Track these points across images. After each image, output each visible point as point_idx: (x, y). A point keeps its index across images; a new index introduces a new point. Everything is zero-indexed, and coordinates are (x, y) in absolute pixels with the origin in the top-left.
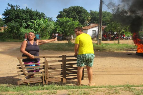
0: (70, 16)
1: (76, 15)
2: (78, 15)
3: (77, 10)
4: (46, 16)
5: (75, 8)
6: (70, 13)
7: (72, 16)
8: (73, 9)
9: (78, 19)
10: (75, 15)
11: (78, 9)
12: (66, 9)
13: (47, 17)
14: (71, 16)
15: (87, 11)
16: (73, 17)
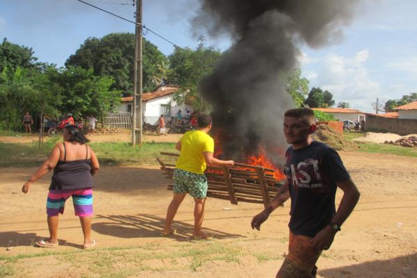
0: (103, 60)
1: (122, 58)
2: (128, 58)
3: (127, 45)
4: (36, 59)
5: (121, 39)
6: (104, 54)
7: (110, 61)
8: (115, 41)
9: (127, 70)
10: (118, 58)
11: (128, 42)
12: (93, 40)
13: (38, 61)
14: (106, 61)
15: (156, 47)
16: (113, 64)
